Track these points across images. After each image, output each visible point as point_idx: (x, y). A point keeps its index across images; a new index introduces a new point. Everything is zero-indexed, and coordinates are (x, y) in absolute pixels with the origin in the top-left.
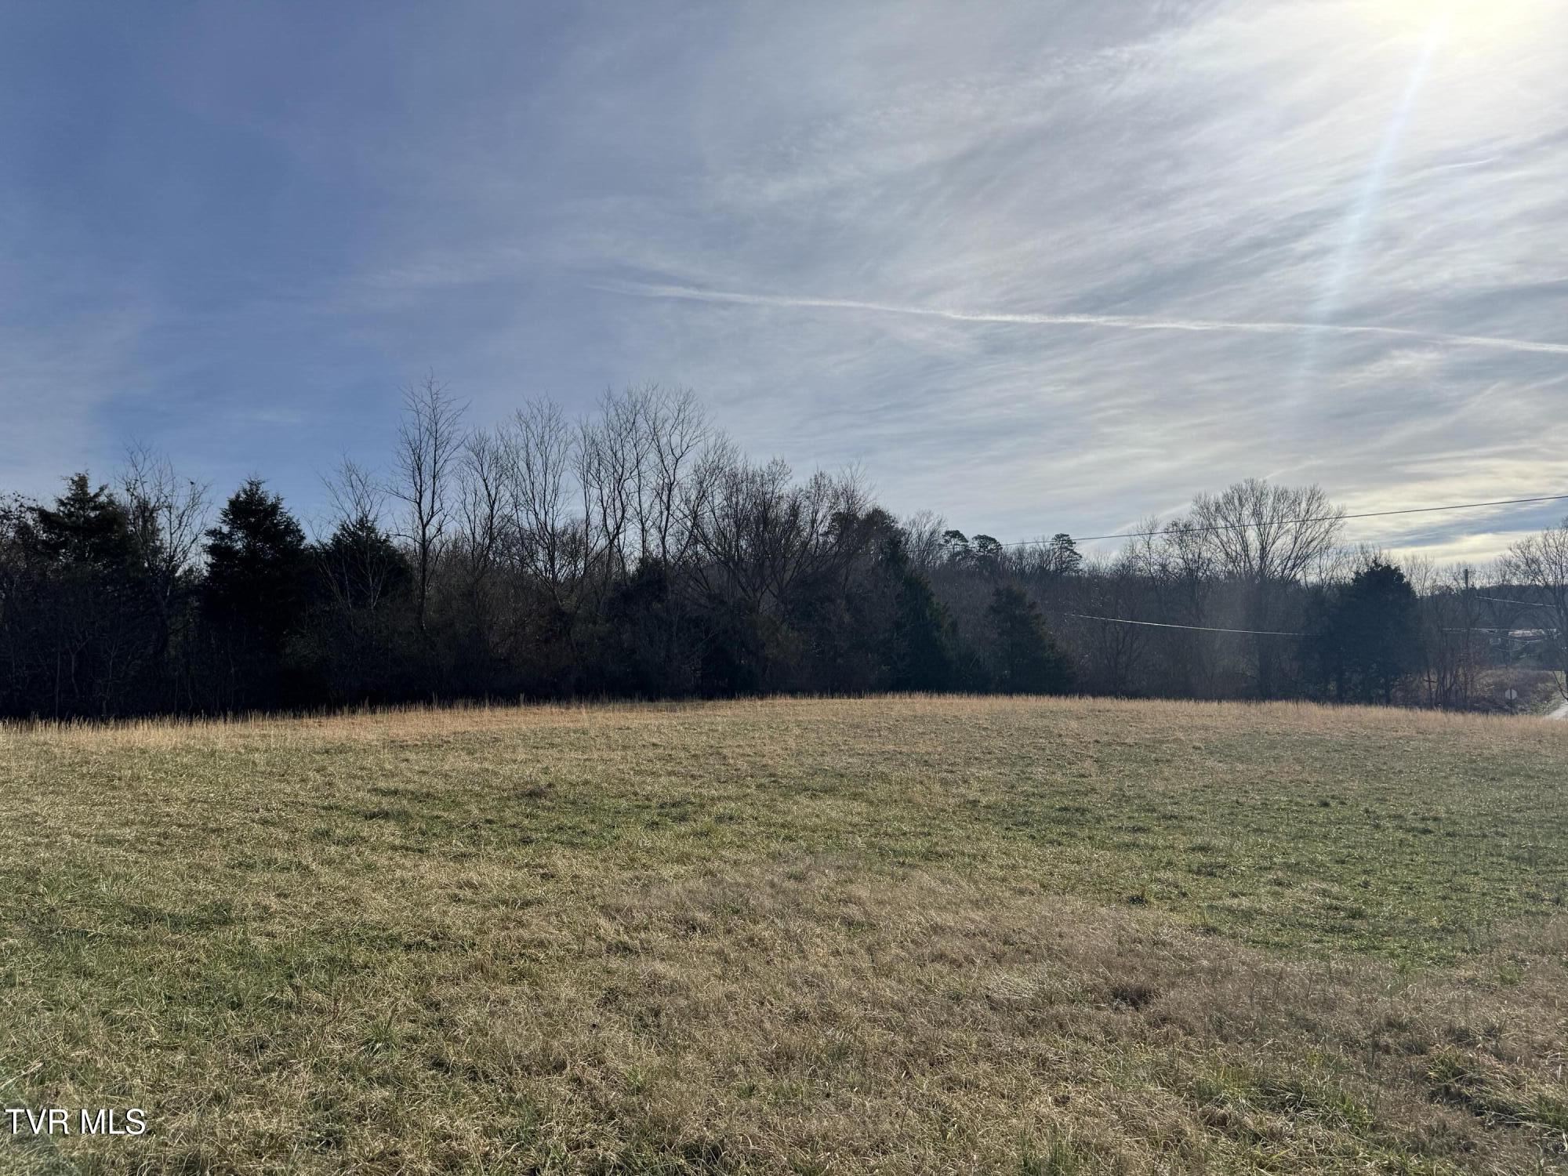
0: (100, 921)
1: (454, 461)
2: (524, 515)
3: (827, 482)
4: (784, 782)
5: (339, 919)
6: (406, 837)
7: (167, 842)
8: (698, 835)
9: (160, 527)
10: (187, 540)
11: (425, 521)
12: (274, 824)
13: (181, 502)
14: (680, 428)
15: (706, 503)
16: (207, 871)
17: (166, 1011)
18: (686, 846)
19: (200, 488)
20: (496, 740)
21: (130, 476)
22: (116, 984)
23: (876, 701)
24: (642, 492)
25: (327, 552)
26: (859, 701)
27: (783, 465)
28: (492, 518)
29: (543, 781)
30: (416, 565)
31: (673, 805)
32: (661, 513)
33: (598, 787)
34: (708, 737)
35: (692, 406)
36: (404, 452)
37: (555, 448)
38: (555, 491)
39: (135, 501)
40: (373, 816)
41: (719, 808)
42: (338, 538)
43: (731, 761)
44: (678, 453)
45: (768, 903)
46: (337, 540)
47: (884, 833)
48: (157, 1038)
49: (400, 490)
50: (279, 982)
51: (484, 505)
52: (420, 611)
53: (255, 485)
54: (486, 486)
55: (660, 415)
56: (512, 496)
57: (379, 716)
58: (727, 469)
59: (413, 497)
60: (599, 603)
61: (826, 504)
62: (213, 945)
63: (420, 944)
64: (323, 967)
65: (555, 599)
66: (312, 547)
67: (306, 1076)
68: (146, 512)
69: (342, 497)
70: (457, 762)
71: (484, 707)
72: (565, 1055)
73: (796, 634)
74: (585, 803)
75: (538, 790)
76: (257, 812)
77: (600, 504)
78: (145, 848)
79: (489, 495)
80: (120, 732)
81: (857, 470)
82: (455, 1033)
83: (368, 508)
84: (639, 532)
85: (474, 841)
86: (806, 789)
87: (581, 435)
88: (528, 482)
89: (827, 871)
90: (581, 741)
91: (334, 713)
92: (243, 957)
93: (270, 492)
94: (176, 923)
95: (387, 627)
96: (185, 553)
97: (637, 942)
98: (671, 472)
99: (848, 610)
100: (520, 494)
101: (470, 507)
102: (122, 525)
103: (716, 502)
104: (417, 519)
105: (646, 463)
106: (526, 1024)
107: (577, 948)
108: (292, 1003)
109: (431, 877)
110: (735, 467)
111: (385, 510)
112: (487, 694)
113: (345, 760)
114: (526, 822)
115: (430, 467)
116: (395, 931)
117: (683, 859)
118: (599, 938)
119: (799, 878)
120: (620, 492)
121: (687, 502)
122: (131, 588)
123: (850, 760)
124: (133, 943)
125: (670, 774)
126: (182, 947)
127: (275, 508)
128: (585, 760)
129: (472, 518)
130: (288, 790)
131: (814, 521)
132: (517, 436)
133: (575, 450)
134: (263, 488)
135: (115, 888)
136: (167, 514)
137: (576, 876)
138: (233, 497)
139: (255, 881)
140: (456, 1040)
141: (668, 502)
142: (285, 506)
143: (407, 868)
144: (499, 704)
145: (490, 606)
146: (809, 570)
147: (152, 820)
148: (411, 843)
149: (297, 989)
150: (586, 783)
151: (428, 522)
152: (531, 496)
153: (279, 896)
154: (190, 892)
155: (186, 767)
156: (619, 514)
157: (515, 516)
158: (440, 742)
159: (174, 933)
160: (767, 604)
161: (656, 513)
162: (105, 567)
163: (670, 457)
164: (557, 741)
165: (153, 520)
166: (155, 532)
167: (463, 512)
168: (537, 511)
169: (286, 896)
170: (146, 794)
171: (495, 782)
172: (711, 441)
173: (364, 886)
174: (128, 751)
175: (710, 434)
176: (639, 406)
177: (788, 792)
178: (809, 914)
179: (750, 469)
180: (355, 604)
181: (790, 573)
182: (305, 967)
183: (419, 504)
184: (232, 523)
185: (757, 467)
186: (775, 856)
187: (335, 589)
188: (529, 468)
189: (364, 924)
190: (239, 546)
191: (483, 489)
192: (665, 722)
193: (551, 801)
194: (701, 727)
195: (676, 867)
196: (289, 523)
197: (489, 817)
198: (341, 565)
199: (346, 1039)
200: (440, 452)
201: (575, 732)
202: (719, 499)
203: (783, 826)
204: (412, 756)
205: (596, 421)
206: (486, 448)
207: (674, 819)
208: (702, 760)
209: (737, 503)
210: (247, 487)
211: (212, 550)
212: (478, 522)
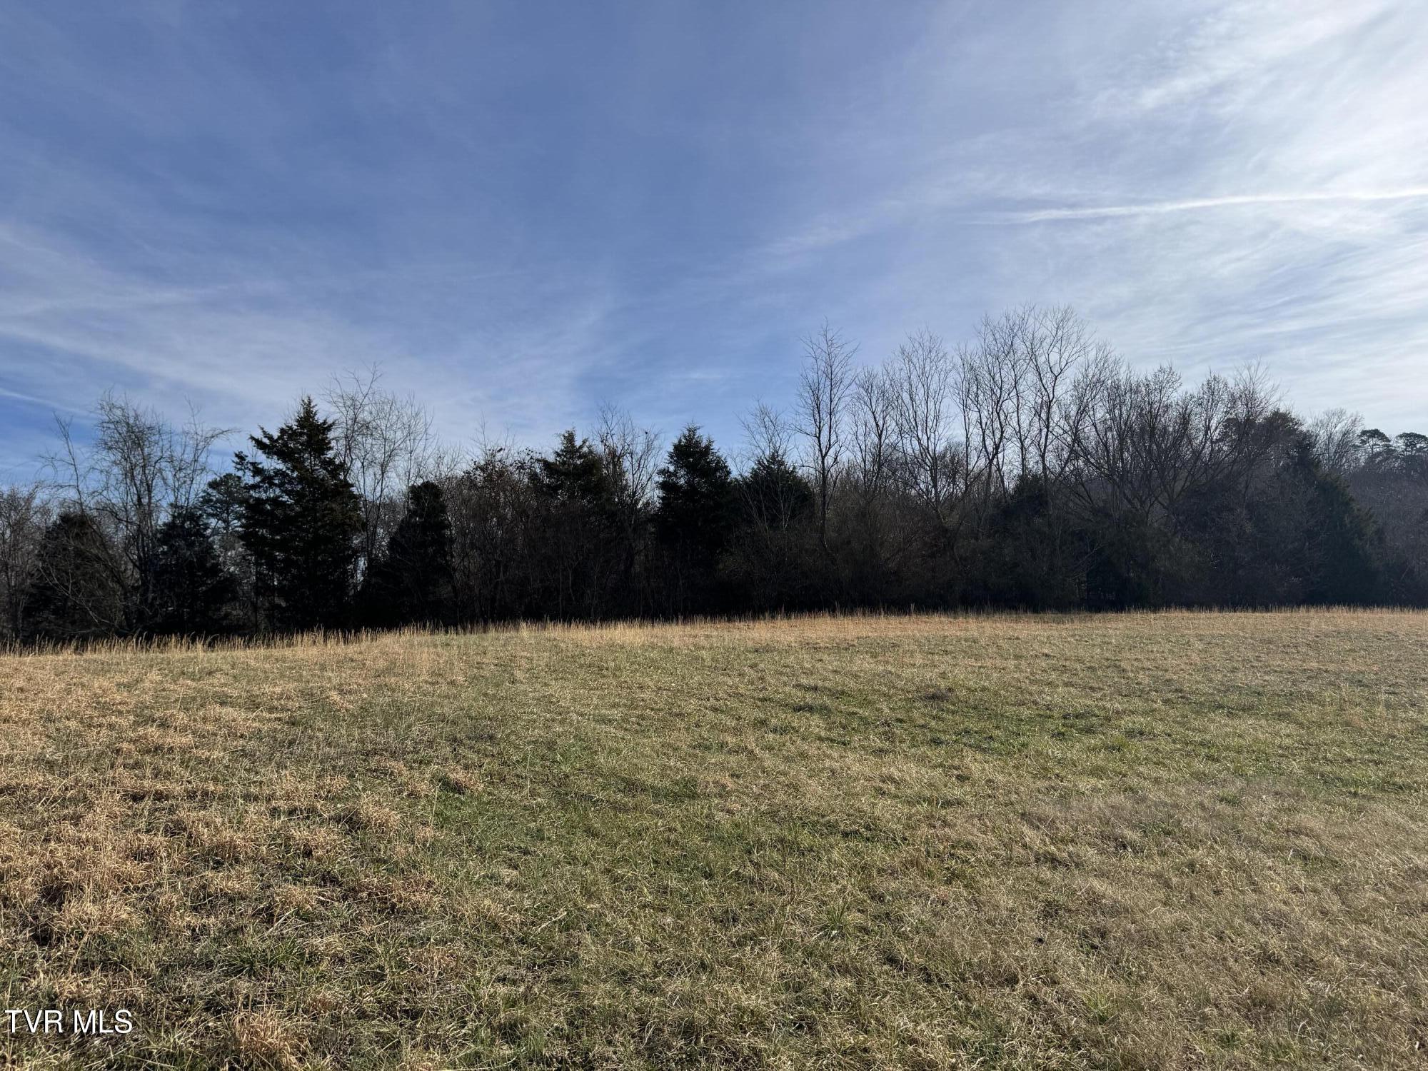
0: (601, 788)
1: (847, 396)
2: (908, 441)
3: (1221, 386)
4: (1193, 697)
5: (784, 802)
6: (830, 729)
7: (644, 723)
8: (1111, 748)
9: (625, 469)
10: (644, 479)
11: (824, 452)
12: (722, 712)
13: (639, 449)
14: (1058, 345)
15: (1087, 418)
16: (675, 750)
17: (655, 874)
18: (1099, 759)
19: (653, 437)
20: (894, 645)
21: (603, 430)
22: (616, 845)
23: (1289, 615)
24: (1020, 412)
25: (746, 483)
26: (1267, 615)
27: (1171, 372)
28: (881, 446)
29: (943, 684)
30: (817, 490)
31: (1077, 717)
32: (1041, 430)
33: (996, 694)
34: (1102, 649)
35: (1070, 323)
36: (806, 395)
37: (936, 377)
38: (937, 418)
39: (607, 450)
40: (800, 709)
41: (1127, 722)
42: (755, 471)
43: (1131, 675)
44: (1056, 370)
45: (1204, 827)
46: (755, 474)
47: (1323, 758)
48: (650, 898)
49: (803, 427)
50: (741, 857)
51: (873, 435)
52: (822, 531)
53: (692, 431)
54: (875, 418)
55: (1038, 335)
56: (897, 425)
57: (793, 621)
58: (1110, 381)
59: (814, 433)
60: (980, 519)
61: (1221, 408)
62: (687, 817)
63: (857, 832)
64: (775, 847)
65: (938, 517)
66: (736, 480)
67: (774, 954)
68: (615, 458)
69: (758, 437)
70: (863, 664)
71: (880, 614)
72: (1016, 969)
73: (1190, 546)
74: (987, 709)
75: (939, 694)
76: (708, 700)
77: (979, 426)
78: (628, 727)
79: (877, 425)
80: (604, 631)
81: (1256, 371)
82: (903, 929)
83: (778, 445)
84: (1018, 450)
85: (889, 736)
86: (1220, 707)
87: (960, 362)
88: (911, 412)
89: (1264, 797)
90: (972, 649)
91: (759, 618)
92: (709, 830)
93: (703, 435)
94: (657, 794)
95: (796, 545)
96: (643, 488)
97: (1065, 855)
98: (1050, 390)
99: (1250, 519)
100: (905, 423)
101: (861, 438)
102: (599, 470)
103: (1098, 415)
104: (817, 452)
105: (1024, 383)
106: (970, 929)
107: (1004, 854)
108: (753, 879)
109: (856, 768)
110: (1118, 380)
111: (791, 446)
112: (881, 604)
113: (772, 658)
114: (933, 723)
115: (827, 405)
116: (832, 817)
117: (1097, 772)
118: (1025, 846)
119: (1232, 802)
120: (998, 414)
121: (1067, 417)
122: (607, 518)
123: (1267, 678)
124: (625, 810)
125: (1066, 684)
126: (661, 816)
127: (708, 448)
128: (980, 667)
129: (863, 447)
130: (730, 683)
131: (1208, 428)
132: (901, 370)
133: (954, 377)
134: (698, 433)
135: (610, 760)
136: (630, 458)
137: (990, 781)
138: (676, 441)
139: (713, 761)
140: (904, 937)
141: (1048, 419)
142: (715, 447)
143: (834, 758)
144: (893, 613)
145: (881, 525)
146: (1203, 479)
147: (632, 704)
148: (833, 735)
149: (757, 865)
150: (984, 689)
151: (826, 453)
152: (914, 424)
153: (732, 776)
154: (664, 768)
155: (653, 660)
156: (998, 435)
157: (900, 444)
158: (846, 645)
159: (655, 803)
160: (1157, 515)
161: (1035, 431)
162: (589, 502)
163: (1049, 375)
164: (950, 648)
165: (621, 464)
166: (622, 474)
167: (855, 442)
168: (920, 437)
169: (738, 777)
170: (626, 682)
171: (901, 684)
172: (1092, 355)
173: (799, 772)
174: (612, 647)
175: (1091, 348)
176: (1017, 328)
177: (1200, 709)
178: (1254, 844)
179: (1134, 380)
180: (770, 527)
181: (1182, 483)
182: (761, 846)
183: (819, 438)
184: (676, 463)
185: (1142, 377)
186: (1200, 777)
187: (755, 515)
188: (911, 398)
189: (804, 809)
190: (682, 481)
191: (872, 420)
192: (1056, 633)
193: (954, 705)
194: (1092, 640)
195: (1093, 781)
196: (719, 461)
197: (899, 716)
198: (759, 494)
199: (805, 921)
200: (835, 390)
201: (966, 640)
202: (1100, 413)
203: (1202, 744)
204: (825, 657)
205: (974, 347)
206: (874, 384)
207: (1081, 731)
208: (1100, 673)
209: (1121, 415)
210: (687, 433)
211: (663, 486)
212: (868, 450)
